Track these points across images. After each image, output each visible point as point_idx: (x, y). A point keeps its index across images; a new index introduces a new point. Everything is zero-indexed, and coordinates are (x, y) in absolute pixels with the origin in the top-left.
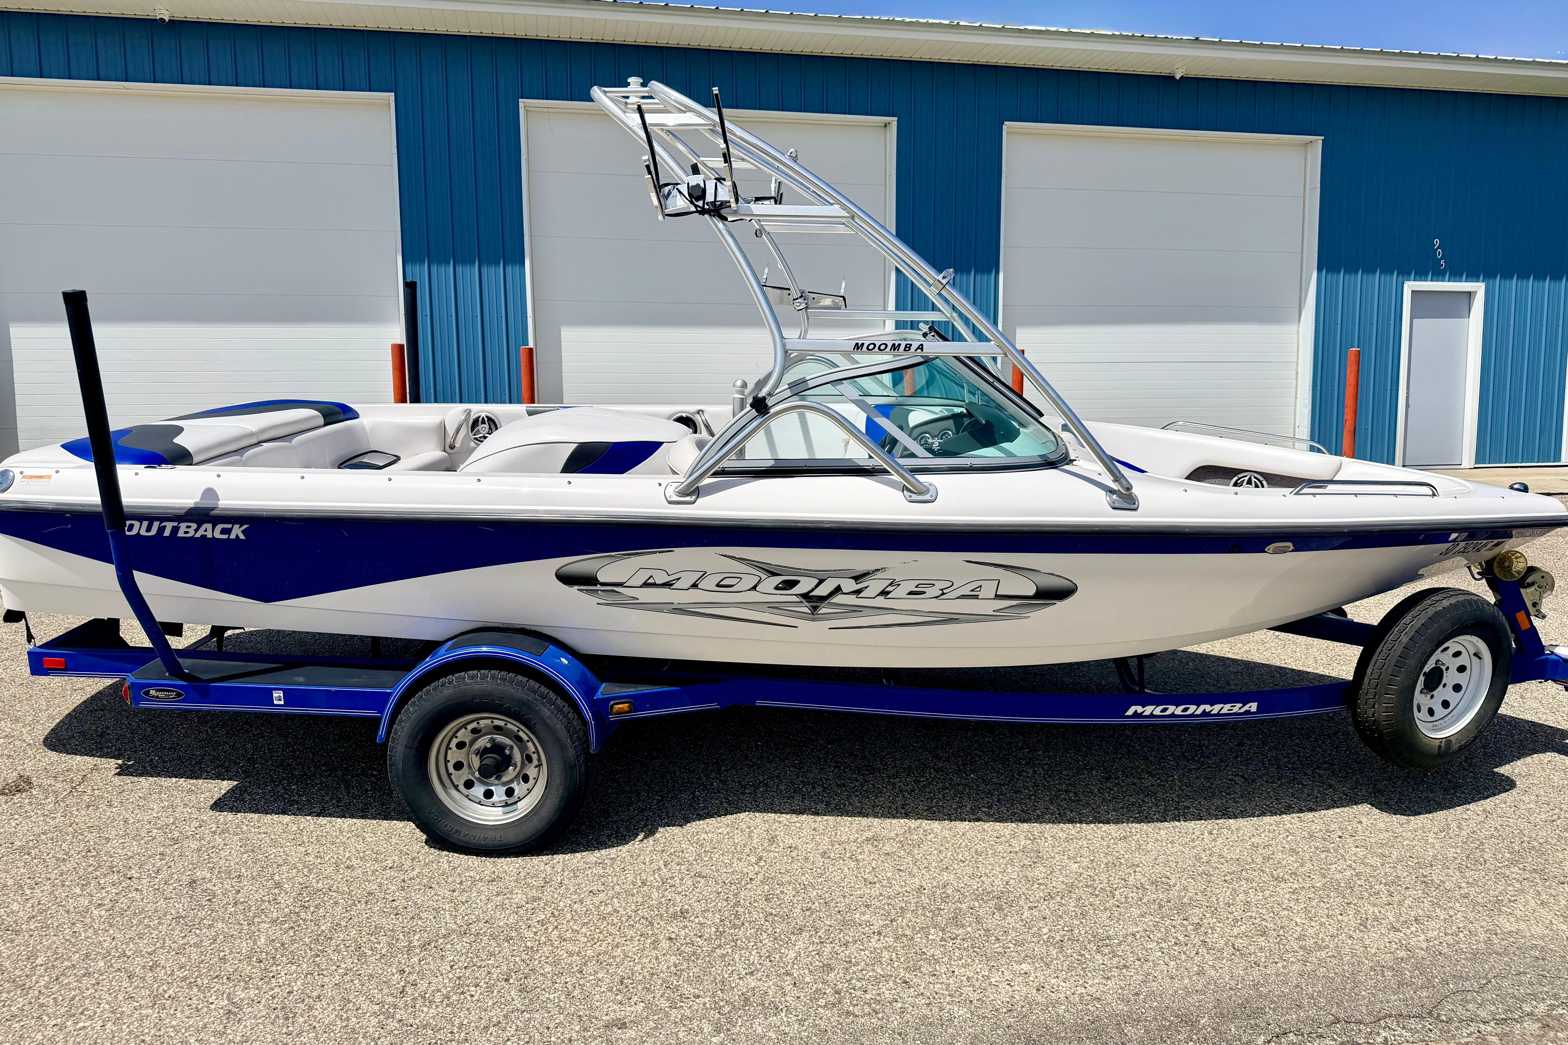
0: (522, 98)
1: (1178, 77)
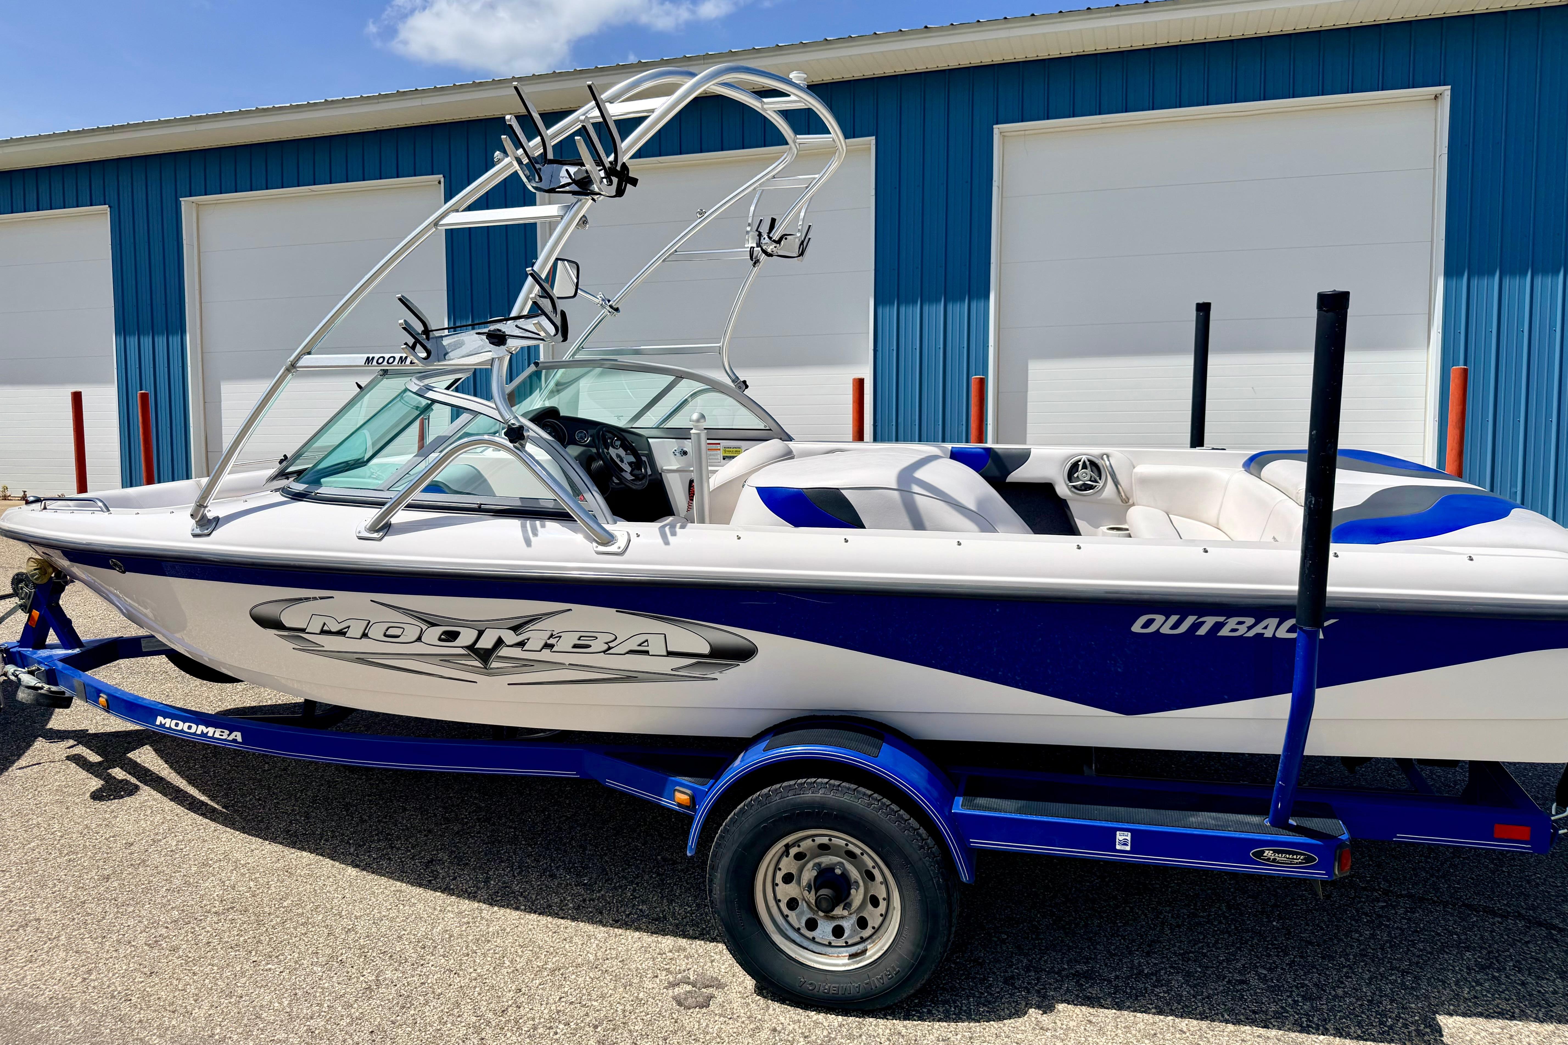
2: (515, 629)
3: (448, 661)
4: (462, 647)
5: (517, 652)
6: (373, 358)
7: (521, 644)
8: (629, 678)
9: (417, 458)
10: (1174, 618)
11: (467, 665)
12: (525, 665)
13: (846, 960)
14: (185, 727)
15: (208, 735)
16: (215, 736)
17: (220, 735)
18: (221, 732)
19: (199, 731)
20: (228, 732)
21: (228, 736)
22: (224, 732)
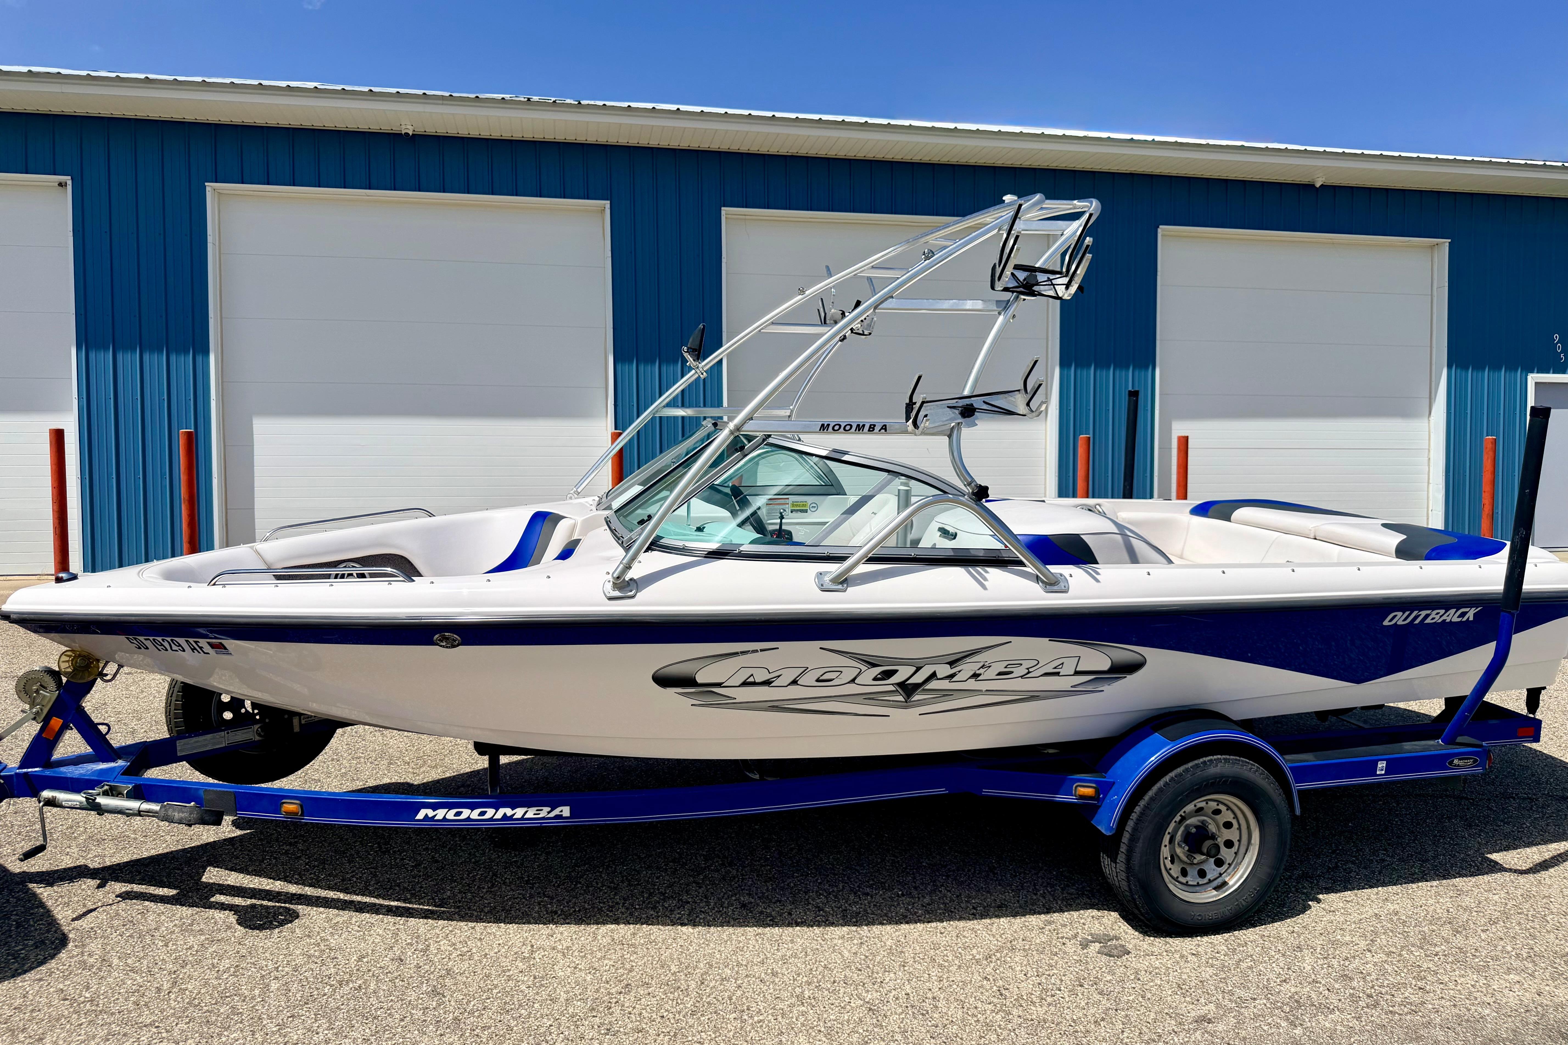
0: (724, 206)
1: (1318, 185)
2: (952, 664)
3: (873, 699)
4: (892, 684)
5: (945, 685)
6: (828, 425)
7: (952, 676)
8: (1033, 697)
9: (845, 516)
10: (1407, 613)
11: (890, 701)
12: (944, 695)
13: (1215, 893)
14: (475, 814)
15: (514, 817)
16: (526, 816)
17: (534, 814)
18: (537, 810)
19: (499, 815)
20: (549, 809)
21: (549, 813)
22: (542, 810)
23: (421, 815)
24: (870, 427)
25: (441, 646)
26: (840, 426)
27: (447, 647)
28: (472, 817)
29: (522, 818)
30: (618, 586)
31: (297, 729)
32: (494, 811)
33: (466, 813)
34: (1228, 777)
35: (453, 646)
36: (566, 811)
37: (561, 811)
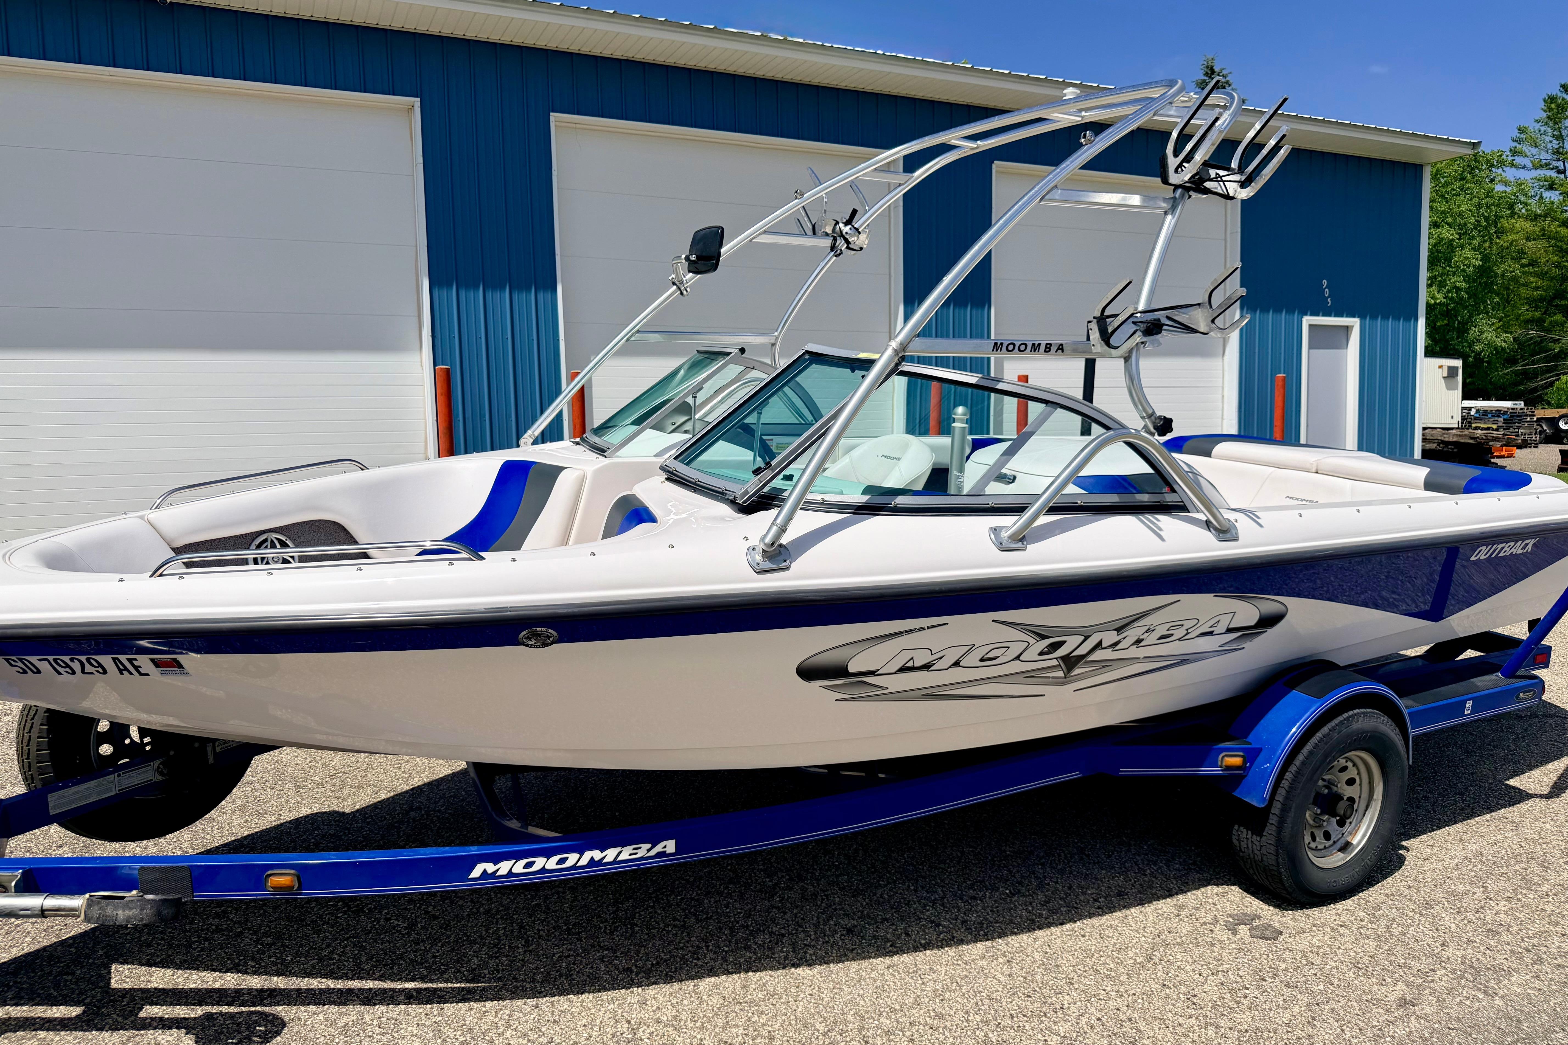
2: (1119, 630)
3: (1033, 677)
4: (1057, 658)
5: (1108, 654)
6: (1002, 344)
7: (1116, 644)
8: (1183, 660)
11: (1049, 677)
12: (1104, 666)
13: (1341, 855)
14: (552, 863)
15: (605, 861)
16: (619, 859)
17: (631, 855)
18: (634, 849)
19: (584, 861)
20: (649, 846)
21: (649, 850)
22: (640, 848)
23: (476, 872)
24: (1046, 347)
25: (527, 646)
26: (1014, 345)
27: (535, 647)
28: (547, 867)
29: (615, 862)
30: (769, 555)
31: (211, 761)
32: (578, 856)
33: (539, 863)
34: (1368, 732)
35: (545, 645)
36: (670, 846)
37: (665, 847)
